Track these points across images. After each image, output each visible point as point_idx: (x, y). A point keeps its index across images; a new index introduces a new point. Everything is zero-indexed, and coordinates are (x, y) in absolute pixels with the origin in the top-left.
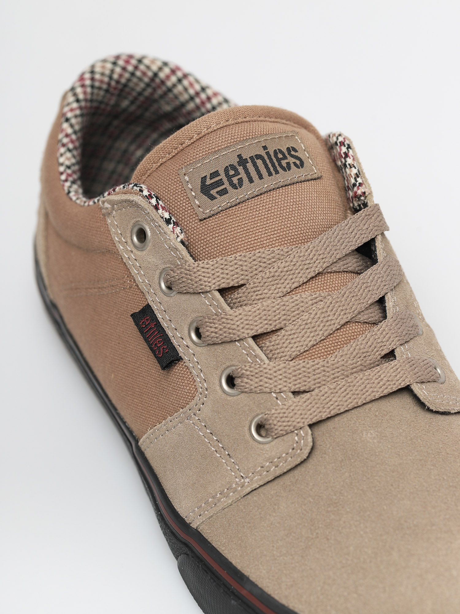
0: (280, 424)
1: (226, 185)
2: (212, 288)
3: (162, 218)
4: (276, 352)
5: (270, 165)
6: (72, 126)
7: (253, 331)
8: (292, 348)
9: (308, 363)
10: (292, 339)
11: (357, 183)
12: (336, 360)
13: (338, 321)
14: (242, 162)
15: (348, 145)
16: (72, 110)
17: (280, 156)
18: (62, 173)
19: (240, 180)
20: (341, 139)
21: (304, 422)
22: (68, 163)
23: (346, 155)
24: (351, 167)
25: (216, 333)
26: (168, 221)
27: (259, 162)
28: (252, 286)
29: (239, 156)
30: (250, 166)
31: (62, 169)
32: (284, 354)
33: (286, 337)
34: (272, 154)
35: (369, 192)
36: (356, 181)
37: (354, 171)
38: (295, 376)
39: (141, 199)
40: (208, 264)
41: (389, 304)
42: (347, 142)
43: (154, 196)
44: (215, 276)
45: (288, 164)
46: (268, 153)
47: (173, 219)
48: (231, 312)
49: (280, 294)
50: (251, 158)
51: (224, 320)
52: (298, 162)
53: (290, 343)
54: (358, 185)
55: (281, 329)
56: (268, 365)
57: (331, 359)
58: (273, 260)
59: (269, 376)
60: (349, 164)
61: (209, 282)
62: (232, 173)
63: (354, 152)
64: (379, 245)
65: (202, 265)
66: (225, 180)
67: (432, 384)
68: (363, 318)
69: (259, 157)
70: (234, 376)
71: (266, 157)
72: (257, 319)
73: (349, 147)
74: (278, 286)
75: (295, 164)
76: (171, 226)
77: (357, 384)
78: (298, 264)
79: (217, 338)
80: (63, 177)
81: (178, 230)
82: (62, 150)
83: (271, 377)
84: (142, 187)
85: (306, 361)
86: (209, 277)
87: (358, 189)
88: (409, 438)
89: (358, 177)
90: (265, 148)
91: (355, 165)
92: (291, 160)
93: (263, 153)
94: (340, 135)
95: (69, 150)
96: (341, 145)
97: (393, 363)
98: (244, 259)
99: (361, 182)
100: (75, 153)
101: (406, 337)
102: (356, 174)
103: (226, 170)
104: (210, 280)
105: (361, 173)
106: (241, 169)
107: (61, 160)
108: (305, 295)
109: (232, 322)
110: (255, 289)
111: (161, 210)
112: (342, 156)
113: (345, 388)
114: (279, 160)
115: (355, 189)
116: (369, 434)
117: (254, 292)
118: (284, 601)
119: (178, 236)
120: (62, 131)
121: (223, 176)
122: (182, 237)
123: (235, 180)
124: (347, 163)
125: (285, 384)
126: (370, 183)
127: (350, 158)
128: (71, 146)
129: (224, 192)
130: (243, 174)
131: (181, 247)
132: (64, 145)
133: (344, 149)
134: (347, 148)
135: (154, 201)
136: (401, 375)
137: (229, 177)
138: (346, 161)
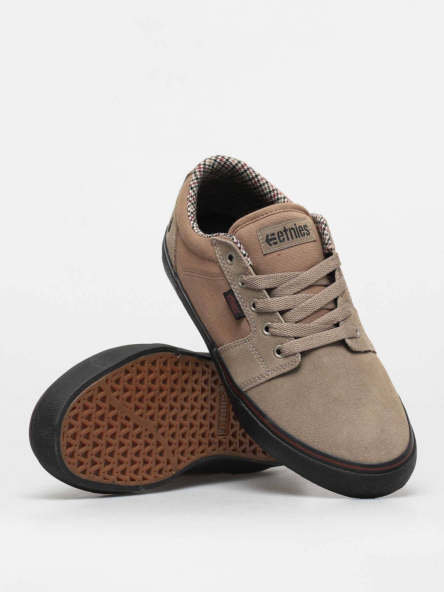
0: (287, 351)
1: (277, 240)
2: (263, 288)
3: (242, 253)
4: (288, 319)
5: (297, 233)
6: (194, 191)
7: (279, 309)
8: (295, 318)
9: (302, 325)
10: (296, 314)
11: (329, 243)
12: (314, 325)
13: (317, 308)
14: (285, 230)
15: (325, 224)
16: (194, 183)
17: (301, 229)
18: (189, 216)
19: (284, 239)
20: (322, 220)
21: (298, 351)
22: (192, 211)
23: (324, 229)
24: (326, 235)
25: (262, 308)
26: (245, 255)
27: (292, 231)
28: (280, 288)
29: (284, 228)
30: (288, 232)
31: (189, 214)
32: (292, 320)
33: (293, 313)
34: (298, 227)
35: (334, 248)
36: (328, 242)
37: (328, 237)
38: (296, 330)
39: (233, 243)
40: (262, 277)
41: (339, 301)
42: (325, 222)
43: (239, 243)
44: (264, 283)
45: (304, 233)
46: (296, 228)
47: (247, 254)
48: (270, 299)
49: (292, 293)
50: (289, 229)
51: (266, 303)
52: (308, 232)
53: (295, 316)
54: (329, 244)
55: (292, 309)
56: (285, 324)
57: (312, 324)
58: (291, 278)
59: (285, 329)
60: (325, 234)
61: (261, 285)
62: (280, 235)
63: (328, 227)
64: (337, 273)
65: (259, 277)
66: (277, 238)
67: (355, 339)
68: (328, 307)
69: (292, 229)
70: (268, 327)
71: (295, 229)
72: (281, 303)
73: (326, 225)
74: (292, 290)
75: (307, 233)
76: (246, 257)
77: (322, 336)
78: (301, 281)
79: (263, 310)
80: (190, 218)
81: (249, 259)
82: (189, 204)
83: (286, 330)
84: (233, 238)
85: (301, 324)
86: (262, 283)
87: (329, 246)
88: (342, 362)
89: (329, 240)
90: (295, 225)
91: (328, 234)
92: (305, 231)
93: (294, 227)
94: (322, 218)
95: (192, 204)
96: (322, 224)
97: (338, 328)
98: (278, 276)
99: (330, 243)
100: (195, 205)
101: (345, 317)
102: (328, 239)
103: (278, 233)
104: (262, 284)
105: (330, 238)
106: (284, 233)
107: (189, 209)
108: (303, 294)
109: (270, 304)
110: (281, 290)
111: (242, 249)
112: (322, 229)
113: (317, 337)
114: (300, 231)
115: (328, 246)
116: (326, 359)
117: (281, 291)
118: (282, 427)
119: (249, 262)
120: (189, 194)
121: (276, 236)
122: (251, 262)
123: (281, 238)
124: (324, 233)
125: (291, 333)
126: (334, 243)
127: (326, 231)
128: (193, 202)
129: (276, 243)
130: (285, 236)
131: (250, 268)
132: (190, 201)
133: (323, 226)
134: (325, 226)
135: (239, 245)
136: (341, 334)
137: (279, 237)
138: (324, 232)
